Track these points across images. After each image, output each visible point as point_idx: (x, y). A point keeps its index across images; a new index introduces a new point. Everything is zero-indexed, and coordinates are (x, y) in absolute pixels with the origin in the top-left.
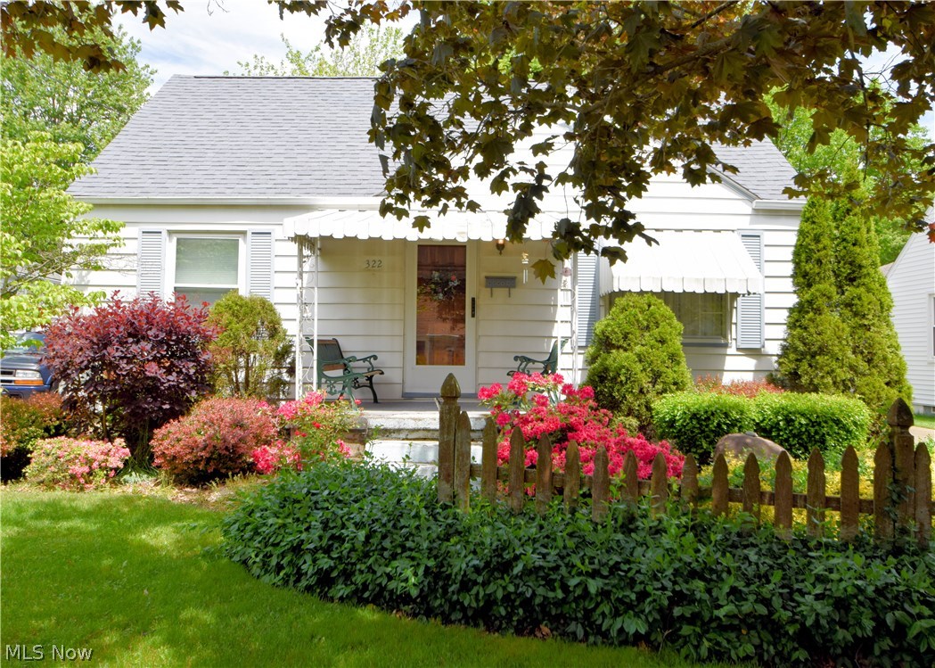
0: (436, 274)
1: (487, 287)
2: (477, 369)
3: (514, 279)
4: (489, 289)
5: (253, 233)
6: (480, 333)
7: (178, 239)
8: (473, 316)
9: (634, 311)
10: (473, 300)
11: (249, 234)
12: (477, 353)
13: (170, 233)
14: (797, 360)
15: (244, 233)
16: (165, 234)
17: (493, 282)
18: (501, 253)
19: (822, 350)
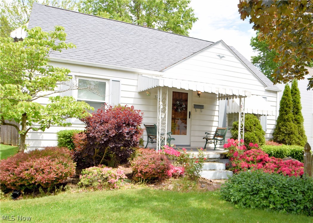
0: (178, 102)
1: (194, 108)
2: (190, 136)
3: (203, 106)
4: (195, 109)
5: (112, 80)
6: (192, 124)
7: (79, 79)
8: (190, 118)
9: (251, 120)
10: (190, 112)
11: (111, 81)
12: (191, 131)
13: (76, 76)
14: (284, 136)
15: (108, 80)
16: (73, 77)
17: (197, 106)
18: (199, 97)
19: (292, 133)
